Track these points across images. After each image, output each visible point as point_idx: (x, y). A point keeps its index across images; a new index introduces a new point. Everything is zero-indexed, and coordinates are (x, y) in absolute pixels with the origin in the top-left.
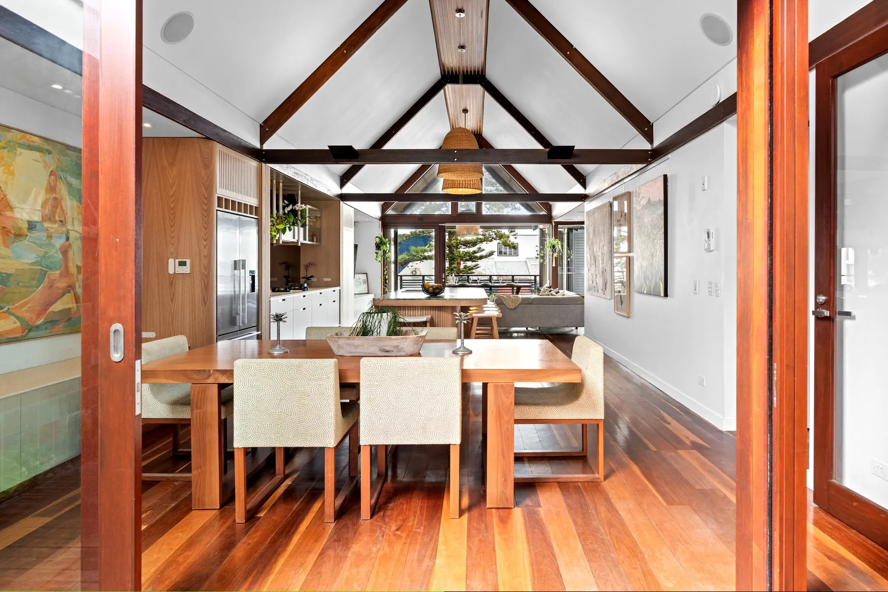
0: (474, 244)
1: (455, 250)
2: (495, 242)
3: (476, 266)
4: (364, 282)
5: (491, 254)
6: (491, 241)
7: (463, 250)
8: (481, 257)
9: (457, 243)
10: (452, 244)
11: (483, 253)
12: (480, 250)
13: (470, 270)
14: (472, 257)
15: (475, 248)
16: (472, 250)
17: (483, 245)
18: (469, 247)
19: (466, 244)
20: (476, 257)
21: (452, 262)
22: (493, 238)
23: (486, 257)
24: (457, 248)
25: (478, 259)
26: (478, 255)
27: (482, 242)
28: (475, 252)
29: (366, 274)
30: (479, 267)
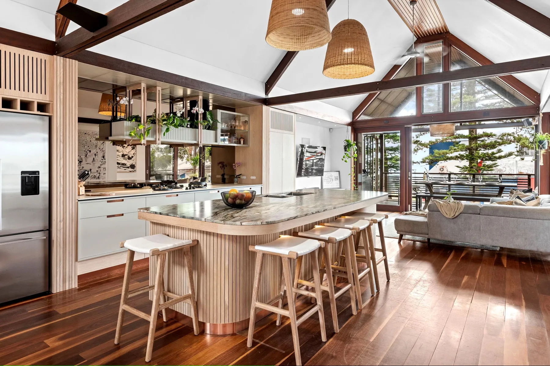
0: (493, 146)
1: (474, 152)
2: (513, 145)
3: (496, 165)
4: (336, 179)
5: (510, 154)
6: (510, 143)
7: (482, 151)
8: (500, 158)
9: (476, 146)
10: (472, 147)
11: (502, 154)
12: (500, 151)
13: (489, 168)
14: (491, 157)
15: (495, 150)
16: (490, 152)
17: (502, 147)
18: (488, 149)
19: (485, 147)
20: (495, 157)
21: (472, 161)
22: (511, 141)
23: (505, 157)
24: (476, 149)
25: (497, 159)
26: (497, 155)
27: (500, 144)
28: (493, 153)
29: (339, 172)
30: (498, 166)
